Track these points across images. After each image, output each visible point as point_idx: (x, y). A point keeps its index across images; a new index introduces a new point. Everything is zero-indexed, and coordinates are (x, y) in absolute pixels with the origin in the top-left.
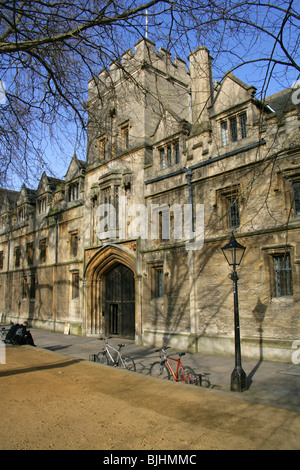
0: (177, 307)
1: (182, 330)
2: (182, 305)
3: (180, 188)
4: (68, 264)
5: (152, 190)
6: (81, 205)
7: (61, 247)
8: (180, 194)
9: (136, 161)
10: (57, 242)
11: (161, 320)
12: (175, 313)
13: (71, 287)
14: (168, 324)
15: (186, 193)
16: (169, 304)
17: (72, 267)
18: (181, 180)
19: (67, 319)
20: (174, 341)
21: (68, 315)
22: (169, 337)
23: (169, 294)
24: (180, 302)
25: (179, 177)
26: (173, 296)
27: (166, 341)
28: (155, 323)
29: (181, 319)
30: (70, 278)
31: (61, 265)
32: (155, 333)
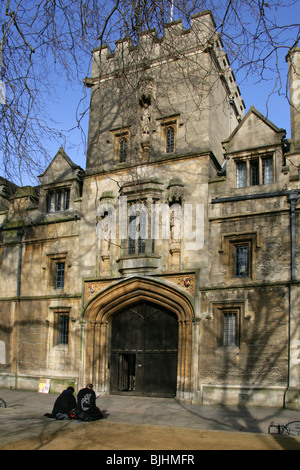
0: (263, 357)
1: (271, 384)
2: (273, 355)
3: (273, 215)
4: (47, 298)
5: (224, 211)
6: (76, 219)
7: (28, 275)
8: (272, 221)
9: (192, 171)
10: (20, 267)
11: (234, 372)
12: (260, 364)
13: (51, 331)
14: (246, 376)
15: (284, 221)
16: (251, 353)
17: (54, 303)
18: (277, 204)
19: (42, 373)
20: (259, 397)
21: (44, 367)
22: (249, 392)
23: (251, 342)
24: (269, 351)
25: (274, 200)
26: (257, 343)
27: (244, 397)
28: (223, 376)
29: (269, 370)
30: (51, 317)
31: (29, 299)
32: (225, 389)
